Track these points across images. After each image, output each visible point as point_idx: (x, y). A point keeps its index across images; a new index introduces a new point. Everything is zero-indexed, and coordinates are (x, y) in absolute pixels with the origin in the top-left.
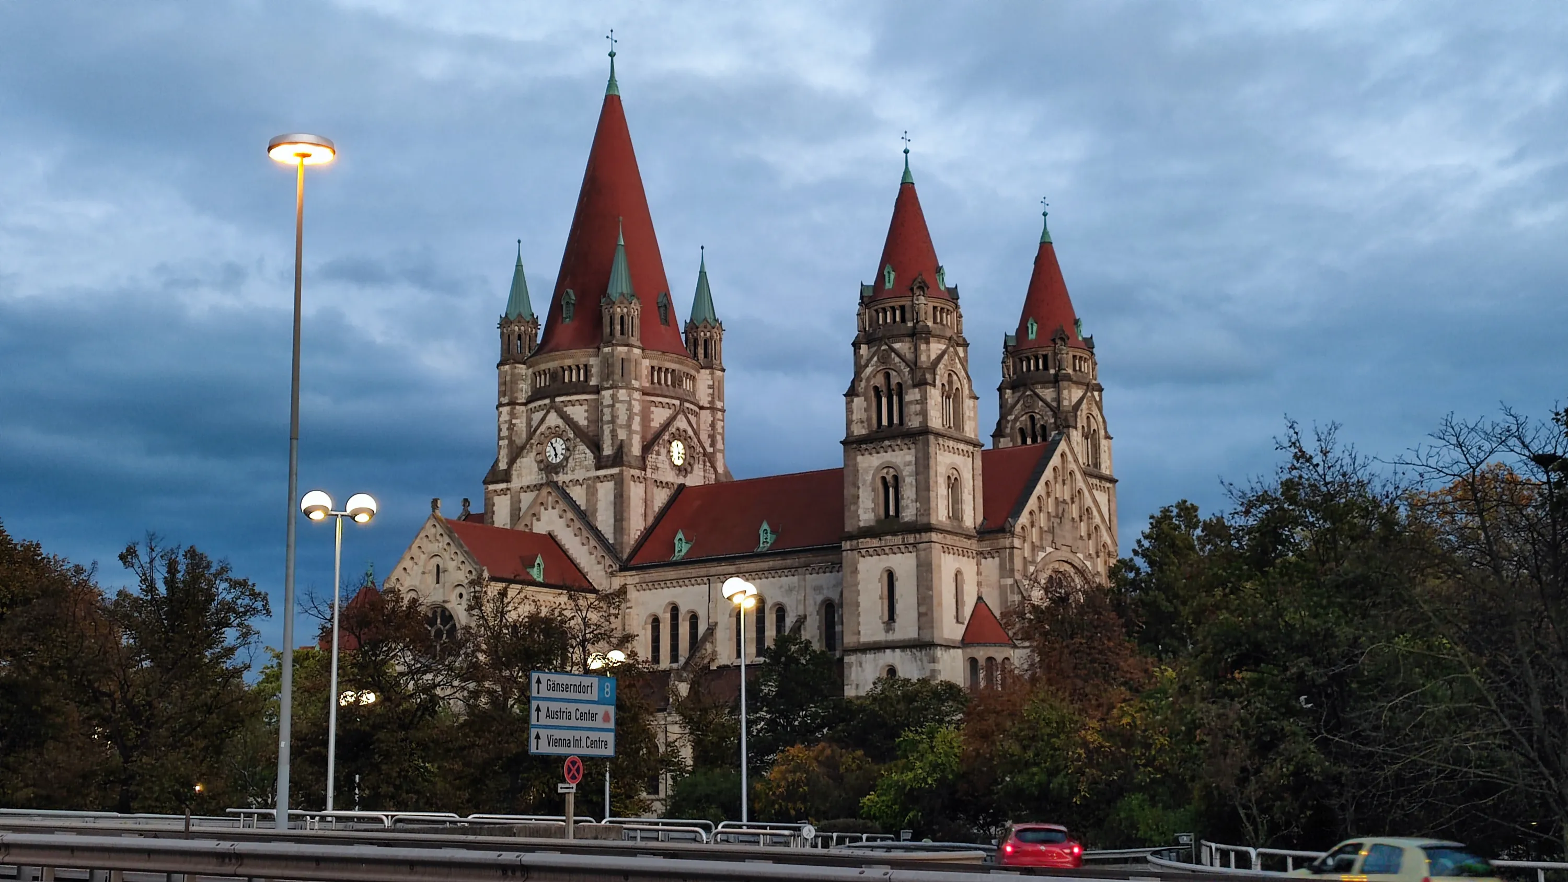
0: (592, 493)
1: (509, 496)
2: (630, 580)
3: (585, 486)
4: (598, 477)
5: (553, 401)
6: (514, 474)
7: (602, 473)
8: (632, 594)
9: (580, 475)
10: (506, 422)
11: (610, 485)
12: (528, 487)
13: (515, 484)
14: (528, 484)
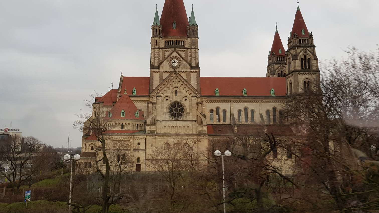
0: (188, 76)
1: (159, 73)
2: (204, 100)
3: (186, 73)
4: (191, 71)
5: (175, 49)
6: (161, 67)
7: (191, 70)
8: (204, 103)
9: (184, 70)
10: (157, 53)
11: (196, 74)
12: (166, 71)
13: (161, 70)
14: (166, 70)
